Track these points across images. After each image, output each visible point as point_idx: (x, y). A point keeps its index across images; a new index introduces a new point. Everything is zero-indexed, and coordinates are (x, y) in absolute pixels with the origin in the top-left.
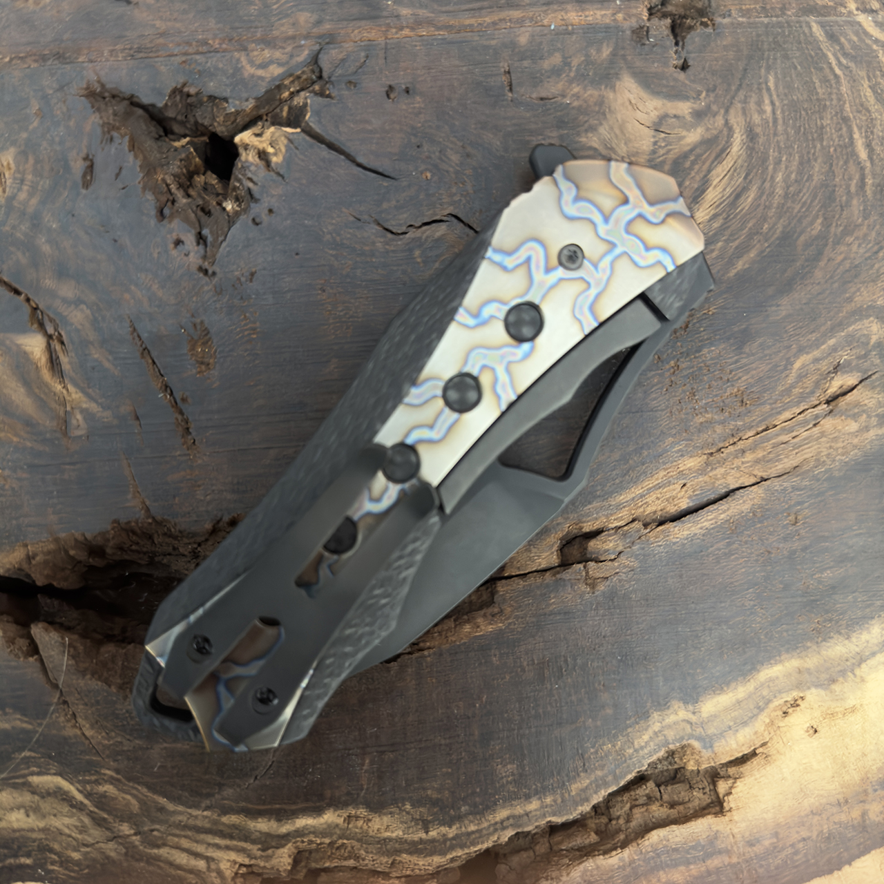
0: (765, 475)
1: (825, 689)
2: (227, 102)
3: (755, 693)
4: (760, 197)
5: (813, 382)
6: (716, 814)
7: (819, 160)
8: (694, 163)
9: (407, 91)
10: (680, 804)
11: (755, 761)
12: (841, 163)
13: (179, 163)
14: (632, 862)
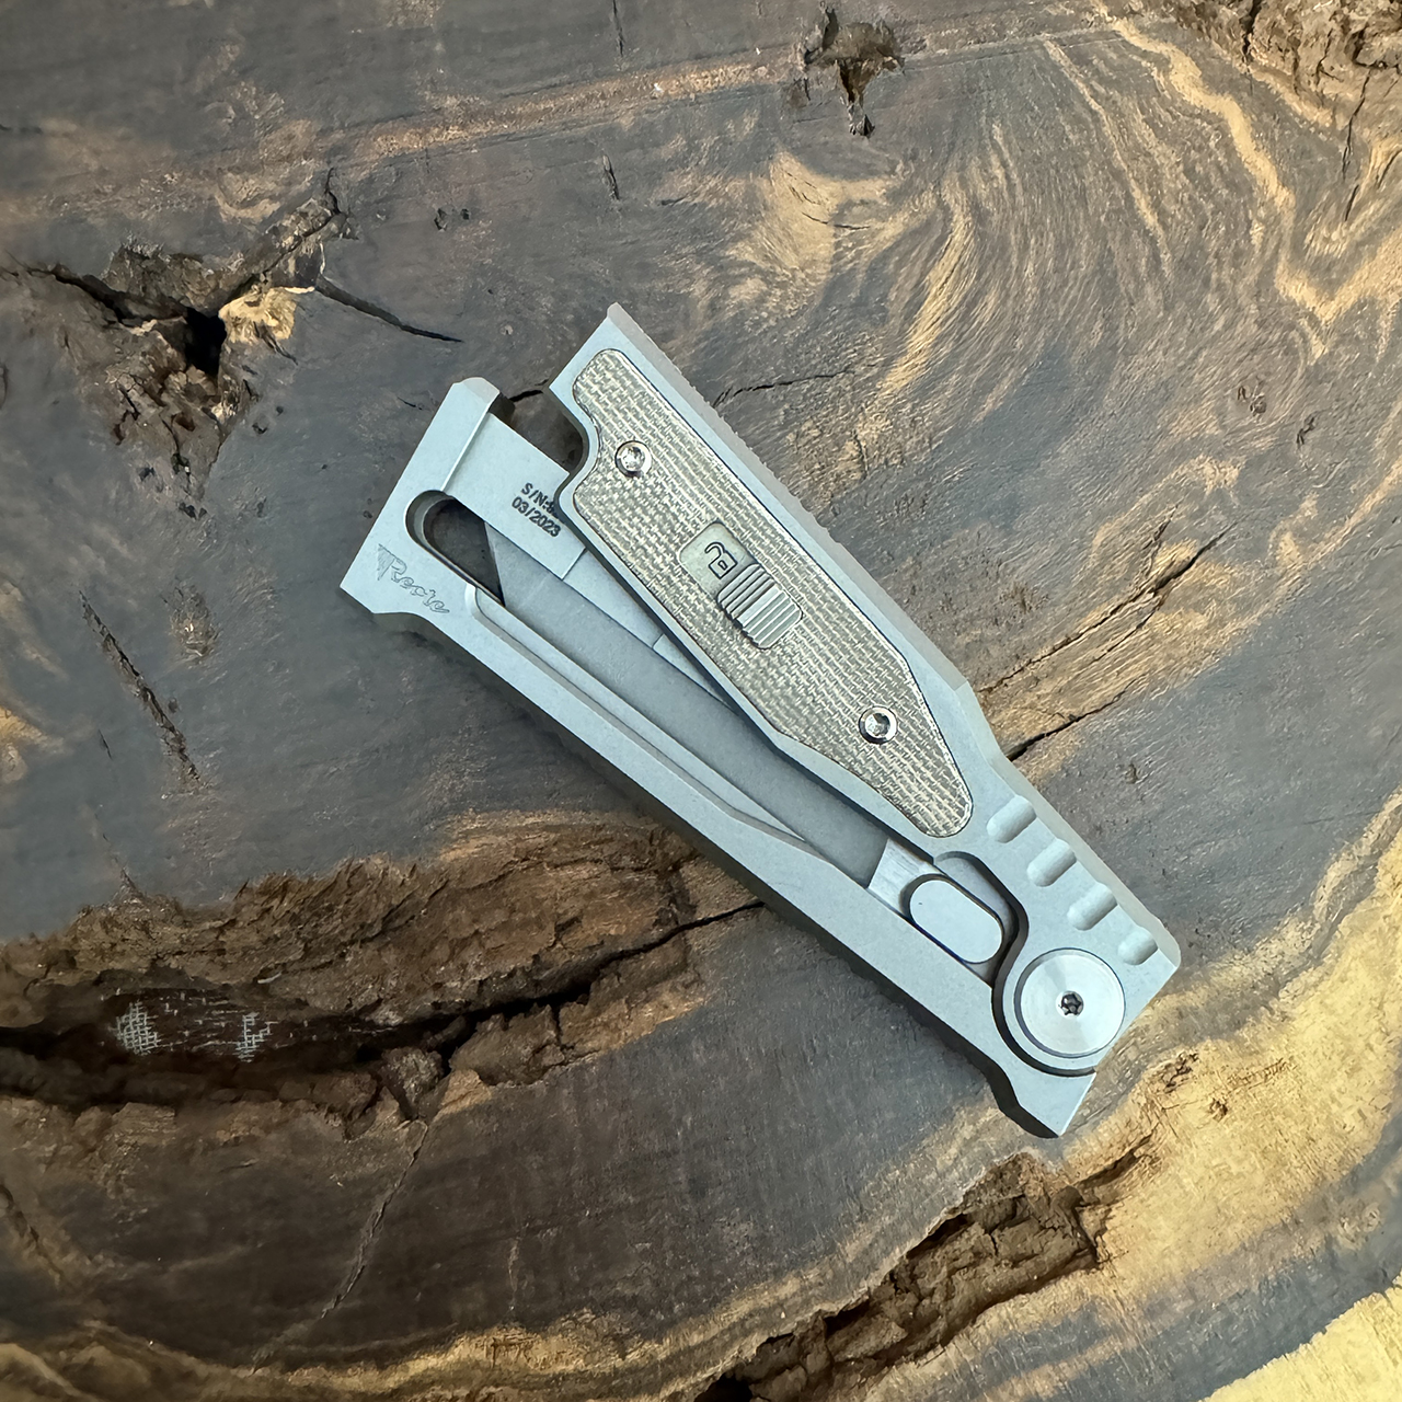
0: (1075, 712)
1: (1228, 1039)
2: (201, 262)
4: (1004, 303)
5: (1127, 561)
6: (1088, 1268)
7: (1086, 237)
8: (899, 265)
9: (466, 217)
10: (1028, 1258)
11: (1134, 1171)
12: (1118, 238)
13: (140, 358)
14: (964, 1366)
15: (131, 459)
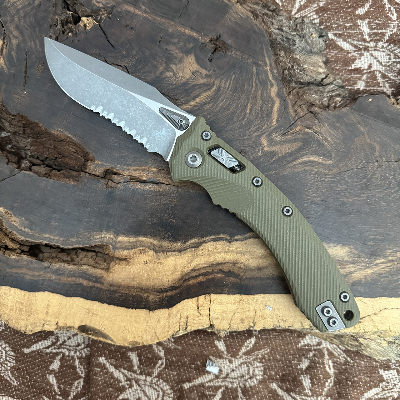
0: (171, 183)
1: (156, 253)
2: (84, 7)
3: (135, 242)
4: (211, 108)
6: (106, 271)
7: (234, 106)
8: (198, 88)
9: (132, 29)
10: (99, 264)
12: (241, 110)
13: (65, 17)
14: (75, 271)
15: (50, 32)
